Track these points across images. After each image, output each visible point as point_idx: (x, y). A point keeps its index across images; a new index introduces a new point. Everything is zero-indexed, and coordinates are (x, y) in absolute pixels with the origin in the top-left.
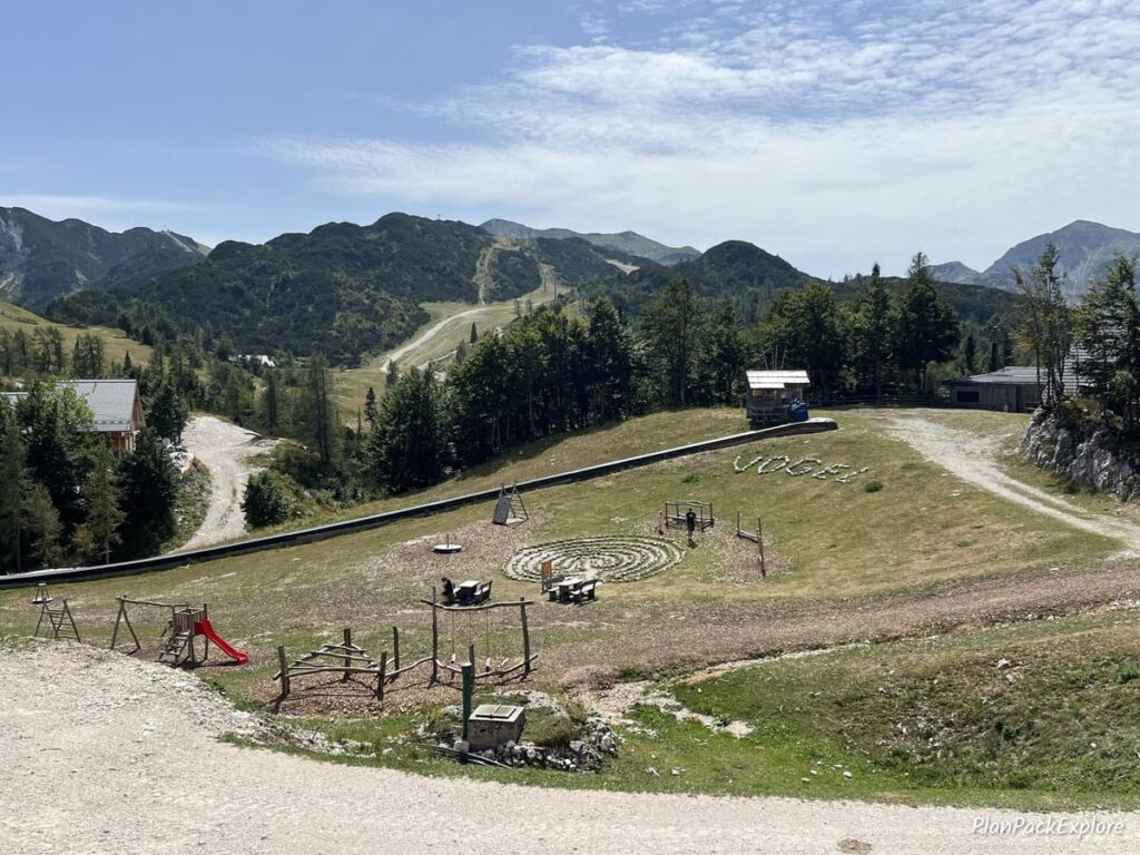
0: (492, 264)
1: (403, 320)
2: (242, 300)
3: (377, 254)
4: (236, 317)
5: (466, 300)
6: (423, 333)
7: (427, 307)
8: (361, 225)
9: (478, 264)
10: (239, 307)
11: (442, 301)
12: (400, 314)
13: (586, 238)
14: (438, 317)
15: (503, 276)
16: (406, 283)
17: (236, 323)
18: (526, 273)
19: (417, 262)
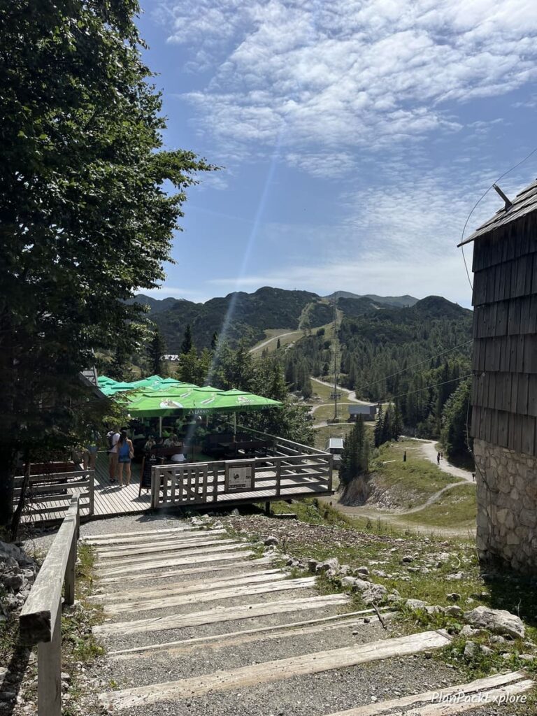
0: (310, 311)
1: (251, 338)
2: (177, 328)
3: (252, 306)
4: (173, 337)
5: (291, 328)
6: (260, 344)
7: (267, 332)
8: (249, 293)
9: (303, 311)
10: (175, 332)
11: (277, 328)
12: (250, 335)
13: (371, 298)
14: (270, 336)
15: (314, 316)
16: (262, 320)
17: (172, 339)
18: (327, 314)
19: (270, 310)
